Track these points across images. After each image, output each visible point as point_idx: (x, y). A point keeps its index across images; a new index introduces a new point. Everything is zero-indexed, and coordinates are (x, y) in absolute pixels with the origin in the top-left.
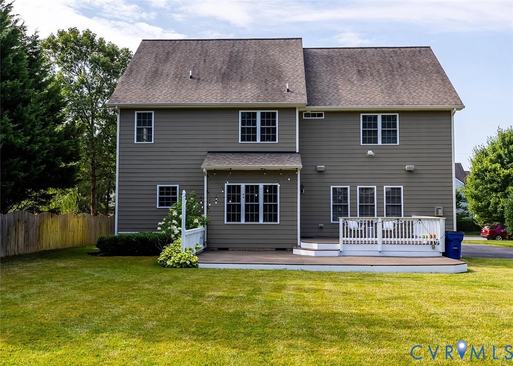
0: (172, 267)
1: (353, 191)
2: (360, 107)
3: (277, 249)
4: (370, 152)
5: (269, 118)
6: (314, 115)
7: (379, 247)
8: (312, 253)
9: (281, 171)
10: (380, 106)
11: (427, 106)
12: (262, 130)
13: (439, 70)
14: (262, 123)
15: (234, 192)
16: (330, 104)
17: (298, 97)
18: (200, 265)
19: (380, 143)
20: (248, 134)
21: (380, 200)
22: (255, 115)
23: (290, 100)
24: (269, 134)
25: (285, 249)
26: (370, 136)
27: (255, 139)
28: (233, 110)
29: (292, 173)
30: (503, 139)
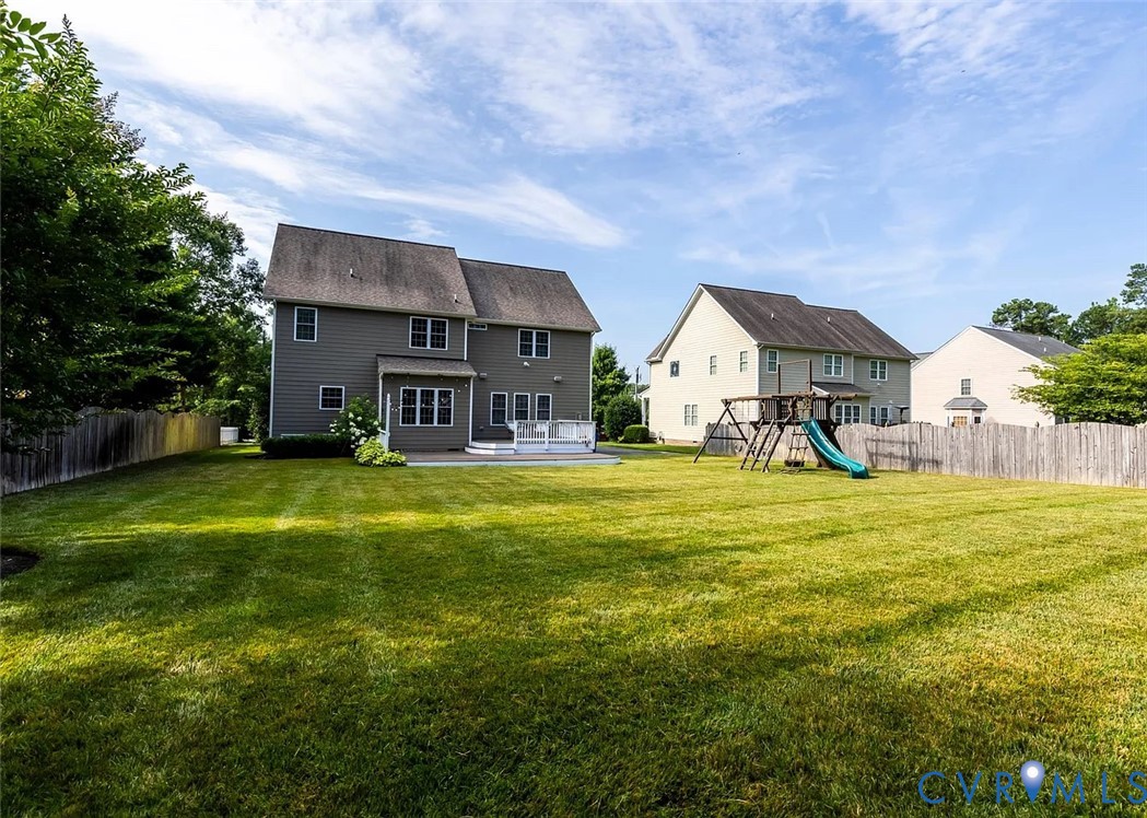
0: (379, 465)
1: (511, 397)
2: (520, 323)
3: (450, 450)
4: (526, 363)
5: (439, 326)
6: (478, 326)
7: (546, 446)
8: (492, 452)
9: (457, 377)
10: (536, 323)
11: (574, 327)
12: (432, 337)
13: (578, 297)
14: (433, 330)
15: (410, 397)
16: (493, 318)
17: (467, 309)
18: (409, 464)
19: (534, 356)
20: (419, 340)
21: (532, 406)
22: (425, 322)
23: (460, 311)
24: (438, 341)
25: (458, 449)
26: (526, 350)
27: (425, 345)
28: (404, 315)
29: (467, 379)
30: (600, 353)
